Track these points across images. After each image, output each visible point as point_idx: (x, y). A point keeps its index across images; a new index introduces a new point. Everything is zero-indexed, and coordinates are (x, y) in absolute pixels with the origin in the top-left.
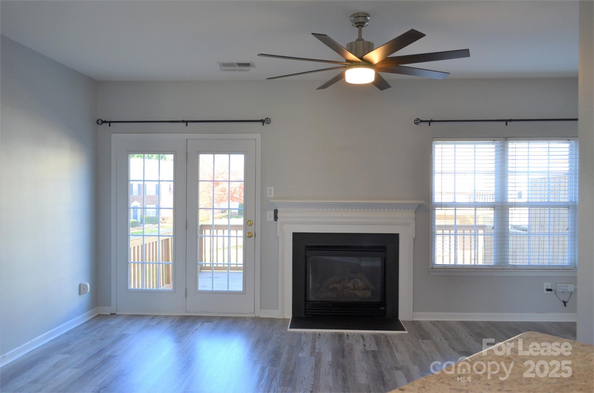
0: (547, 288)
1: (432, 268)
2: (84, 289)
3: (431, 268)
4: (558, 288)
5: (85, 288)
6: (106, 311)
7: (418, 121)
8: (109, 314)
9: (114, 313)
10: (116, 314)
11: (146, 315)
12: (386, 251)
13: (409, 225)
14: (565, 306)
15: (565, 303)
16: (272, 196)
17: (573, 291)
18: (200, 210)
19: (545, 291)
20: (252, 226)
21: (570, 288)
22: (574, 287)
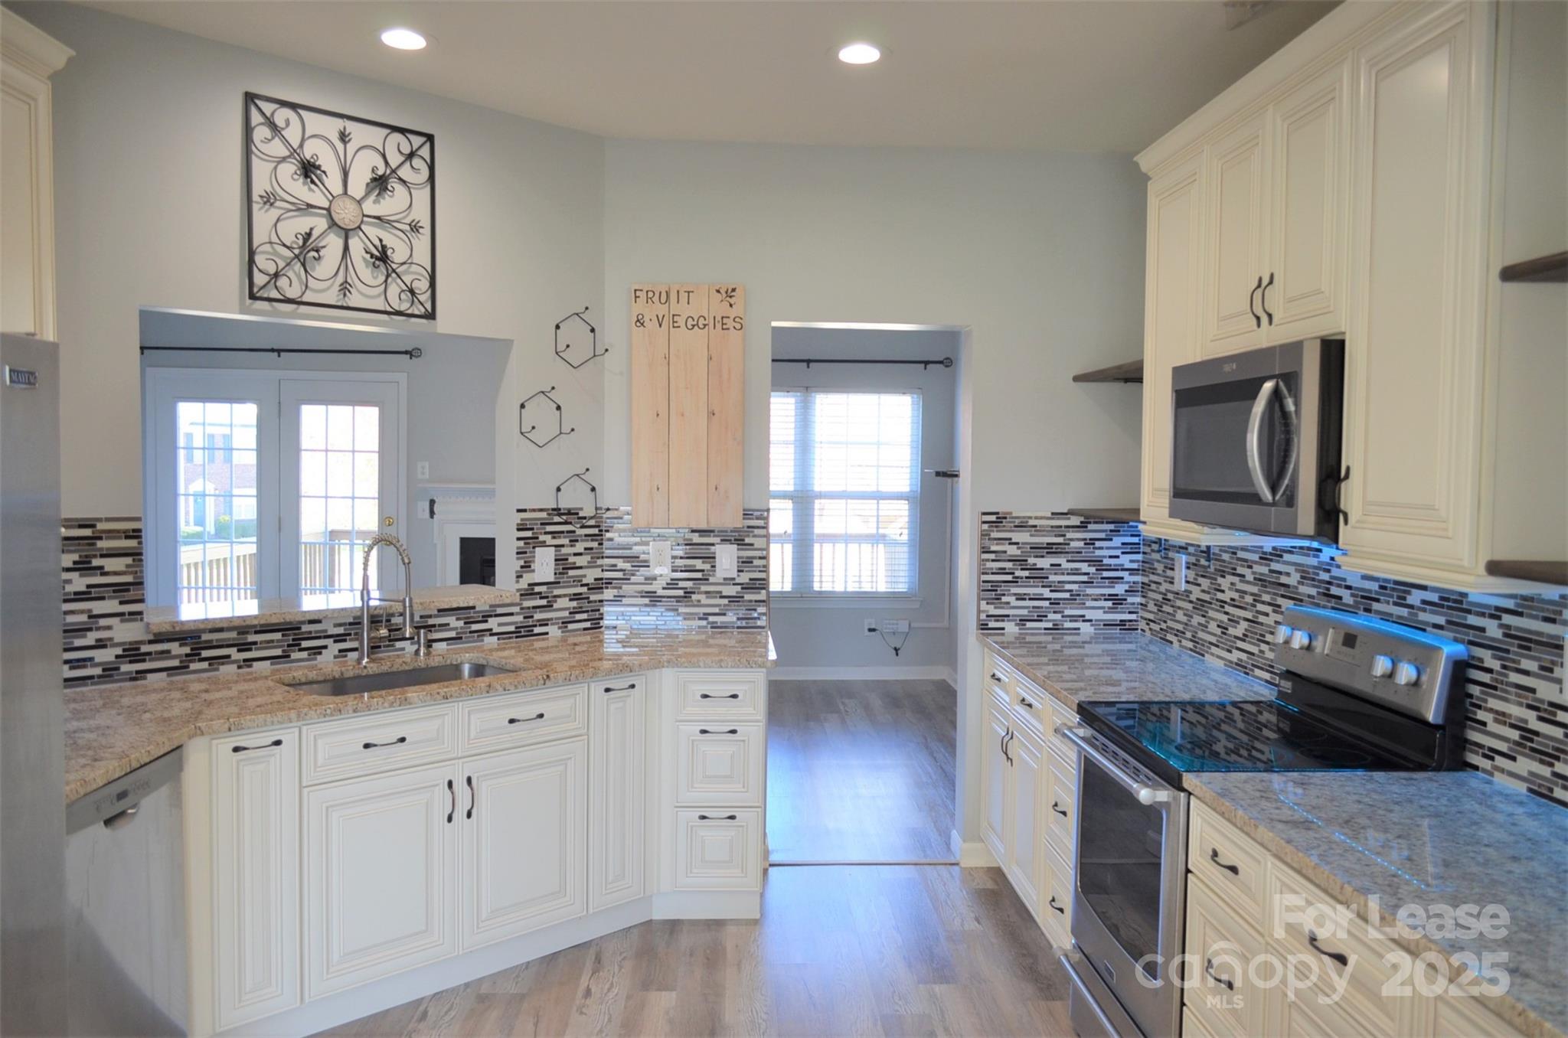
0: (869, 627)
4: (884, 627)
14: (897, 655)
15: (896, 650)
16: (427, 476)
17: (907, 630)
18: (303, 499)
19: (867, 633)
20: (394, 527)
21: (903, 627)
22: (910, 625)
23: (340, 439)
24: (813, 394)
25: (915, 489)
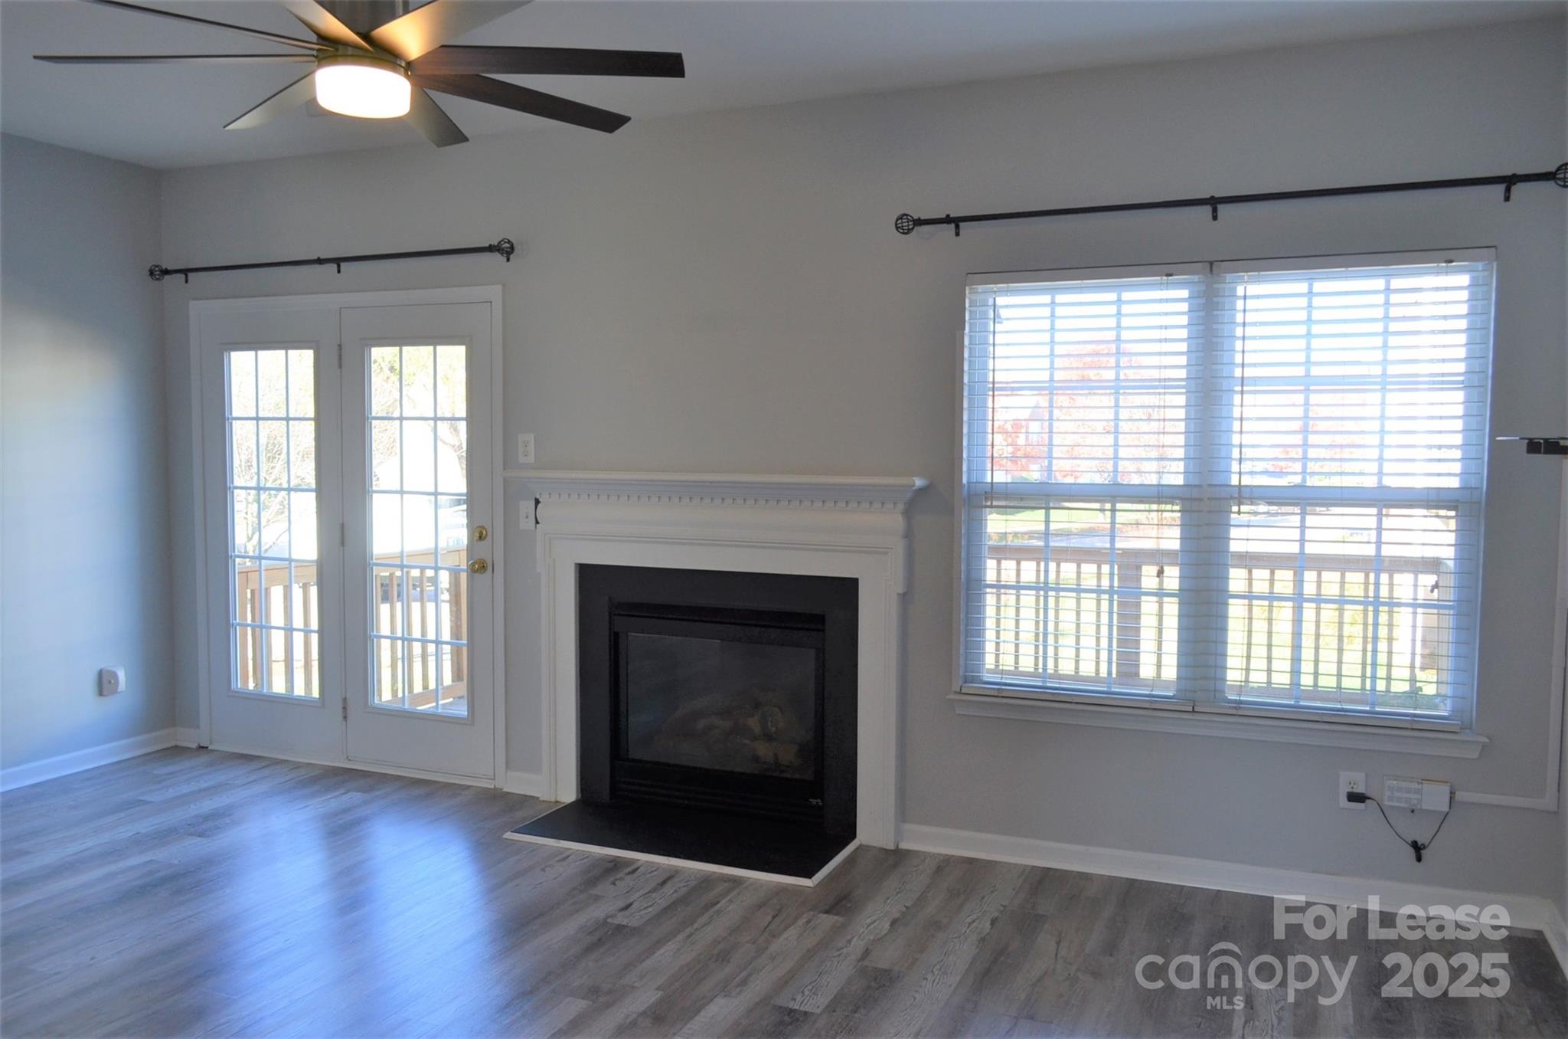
0: (1350, 790)
1: (960, 693)
2: (110, 682)
3: (956, 693)
4: (1388, 793)
5: (113, 681)
6: (188, 738)
7: (908, 224)
8: (194, 746)
9: (206, 746)
10: (210, 748)
11: (264, 757)
12: (823, 631)
13: (886, 553)
14: (1419, 859)
15: (1417, 848)
16: (531, 459)
17: (1446, 809)
18: (375, 496)
19: (1343, 801)
20: (487, 542)
21: (1435, 798)
22: (1452, 793)
23: (419, 401)
24: (1229, 277)
25: (1473, 483)
